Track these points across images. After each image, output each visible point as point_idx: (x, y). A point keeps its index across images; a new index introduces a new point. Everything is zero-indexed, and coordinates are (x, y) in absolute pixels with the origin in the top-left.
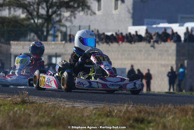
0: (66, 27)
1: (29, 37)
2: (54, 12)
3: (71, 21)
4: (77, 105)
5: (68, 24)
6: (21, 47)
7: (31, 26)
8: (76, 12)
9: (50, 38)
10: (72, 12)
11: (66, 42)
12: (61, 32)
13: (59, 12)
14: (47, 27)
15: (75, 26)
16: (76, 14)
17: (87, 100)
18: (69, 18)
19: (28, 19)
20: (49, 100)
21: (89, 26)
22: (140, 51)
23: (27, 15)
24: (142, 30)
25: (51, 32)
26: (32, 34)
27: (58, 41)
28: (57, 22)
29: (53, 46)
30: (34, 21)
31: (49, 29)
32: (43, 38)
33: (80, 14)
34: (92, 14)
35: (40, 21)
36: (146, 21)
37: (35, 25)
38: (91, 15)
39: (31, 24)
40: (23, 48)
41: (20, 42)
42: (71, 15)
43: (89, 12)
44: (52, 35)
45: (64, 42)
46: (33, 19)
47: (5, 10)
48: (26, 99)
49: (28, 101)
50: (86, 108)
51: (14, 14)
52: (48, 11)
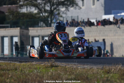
0: (63, 17)
1: (40, 25)
2: (55, 9)
3: (66, 13)
4: (86, 66)
5: (64, 15)
6: (36, 31)
7: (41, 18)
8: (69, 8)
9: (53, 25)
10: (66, 8)
13: (58, 9)
14: (51, 18)
15: (68, 17)
17: (91, 63)
19: (38, 13)
20: (67, 64)
21: (78, 16)
22: (111, 31)
23: (38, 11)
24: (111, 17)
25: (53, 21)
26: (42, 23)
28: (57, 14)
30: (43, 15)
31: (52, 19)
33: (71, 9)
34: (79, 8)
35: (46, 14)
36: (113, 11)
37: (43, 17)
39: (41, 16)
40: (37, 32)
41: (35, 28)
42: (66, 10)
43: (77, 7)
46: (42, 13)
47: (24, 8)
48: (53, 64)
49: (55, 65)
50: (91, 68)
51: (30, 10)
52: (51, 8)
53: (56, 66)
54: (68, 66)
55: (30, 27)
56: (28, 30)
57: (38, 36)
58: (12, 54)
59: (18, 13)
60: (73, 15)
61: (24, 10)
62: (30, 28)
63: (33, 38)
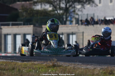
0: (79, 15)
2: (70, 6)
3: (82, 11)
4: (89, 67)
5: (80, 13)
8: (85, 5)
9: (68, 23)
10: (82, 5)
11: (79, 24)
12: (75, 18)
13: (73, 6)
14: (66, 15)
15: (84, 14)
17: (95, 63)
18: (81, 9)
19: (53, 11)
20: (71, 64)
21: (94, 14)
23: (53, 8)
25: (69, 19)
27: (73, 24)
29: (70, 28)
30: (58, 12)
31: (67, 17)
32: (63, 23)
33: (88, 6)
35: (61, 12)
37: (58, 15)
38: (95, 7)
39: (55, 14)
42: (82, 7)
43: (94, 5)
44: (69, 21)
45: (77, 25)
47: (38, 5)
48: (55, 64)
49: (57, 65)
50: (95, 68)
51: (44, 8)
52: (66, 5)
54: (71, 66)
56: (42, 27)
59: (32, 10)
60: (89, 13)
61: (38, 7)
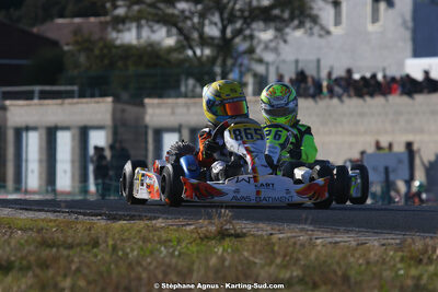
0: (267, 64)
1: (183, 89)
2: (238, 32)
3: (276, 50)
4: (341, 238)
5: (269, 57)
6: (169, 111)
7: (187, 65)
8: (288, 30)
10: (278, 30)
12: (255, 75)
13: (247, 32)
14: (224, 65)
15: (284, 61)
16: (287, 34)
19: (180, 48)
20: (277, 228)
21: (318, 61)
22: (434, 113)
23: (178, 42)
24: (435, 67)
25: (233, 76)
26: (191, 82)
28: (245, 52)
30: (194, 53)
31: (228, 69)
33: (296, 35)
34: (322, 33)
35: (207, 52)
37: (196, 62)
38: (320, 36)
39: (188, 59)
40: (173, 113)
41: (166, 100)
42: (276, 37)
43: (316, 29)
46: (191, 48)
47: (129, 29)
48: (227, 227)
49: (233, 232)
50: (362, 244)
51: (148, 38)
52: (223, 31)
53: (237, 236)
54: (281, 236)
55: (150, 96)
56: (142, 105)
57: (178, 129)
58: (85, 190)
59: (109, 46)
60: (301, 58)
61: (129, 37)
62: (147, 101)
63: (159, 133)
